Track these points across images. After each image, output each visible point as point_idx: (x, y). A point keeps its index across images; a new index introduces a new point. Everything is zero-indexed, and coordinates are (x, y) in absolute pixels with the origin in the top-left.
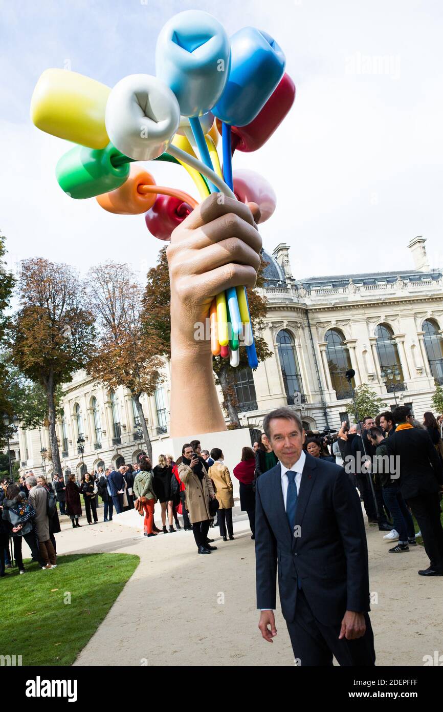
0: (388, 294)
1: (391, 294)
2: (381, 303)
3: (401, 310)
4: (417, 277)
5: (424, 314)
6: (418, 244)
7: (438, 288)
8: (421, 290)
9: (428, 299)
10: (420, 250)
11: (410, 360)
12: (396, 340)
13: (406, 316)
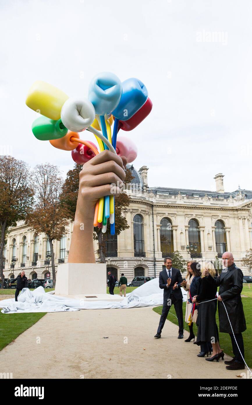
1: (200, 203)
2: (194, 207)
3: (205, 213)
4: (216, 196)
5: (217, 217)
6: (219, 178)
7: (227, 203)
8: (217, 203)
9: (221, 209)
10: (220, 181)
11: (206, 241)
12: (200, 229)
13: (207, 216)
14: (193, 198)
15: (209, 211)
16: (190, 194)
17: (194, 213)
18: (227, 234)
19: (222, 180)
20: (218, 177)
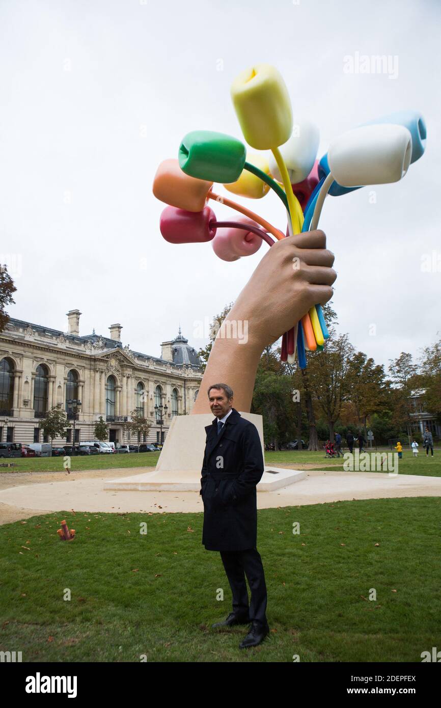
0: (53, 344)
1: (54, 344)
2: (47, 349)
3: (58, 358)
4: (72, 339)
5: (70, 365)
6: (75, 315)
7: (84, 350)
8: (73, 347)
9: (77, 356)
10: (75, 320)
11: (56, 396)
12: (49, 379)
13: (60, 363)
14: (44, 336)
15: (63, 357)
16: (42, 331)
17: (46, 356)
18: (80, 389)
19: (78, 319)
20: (74, 313)
